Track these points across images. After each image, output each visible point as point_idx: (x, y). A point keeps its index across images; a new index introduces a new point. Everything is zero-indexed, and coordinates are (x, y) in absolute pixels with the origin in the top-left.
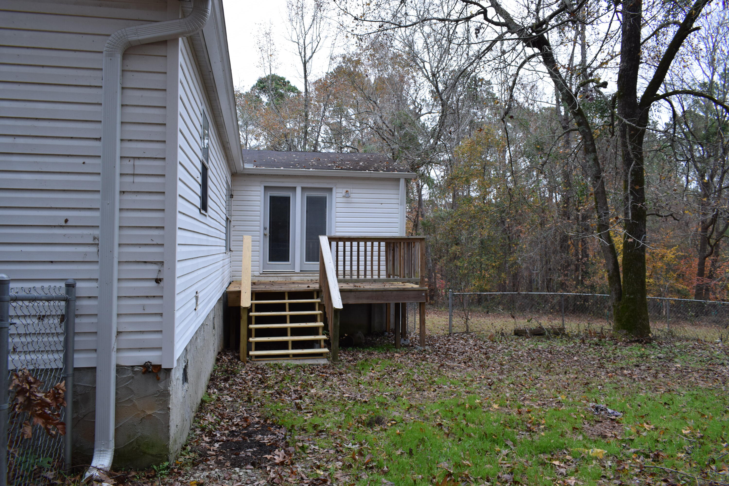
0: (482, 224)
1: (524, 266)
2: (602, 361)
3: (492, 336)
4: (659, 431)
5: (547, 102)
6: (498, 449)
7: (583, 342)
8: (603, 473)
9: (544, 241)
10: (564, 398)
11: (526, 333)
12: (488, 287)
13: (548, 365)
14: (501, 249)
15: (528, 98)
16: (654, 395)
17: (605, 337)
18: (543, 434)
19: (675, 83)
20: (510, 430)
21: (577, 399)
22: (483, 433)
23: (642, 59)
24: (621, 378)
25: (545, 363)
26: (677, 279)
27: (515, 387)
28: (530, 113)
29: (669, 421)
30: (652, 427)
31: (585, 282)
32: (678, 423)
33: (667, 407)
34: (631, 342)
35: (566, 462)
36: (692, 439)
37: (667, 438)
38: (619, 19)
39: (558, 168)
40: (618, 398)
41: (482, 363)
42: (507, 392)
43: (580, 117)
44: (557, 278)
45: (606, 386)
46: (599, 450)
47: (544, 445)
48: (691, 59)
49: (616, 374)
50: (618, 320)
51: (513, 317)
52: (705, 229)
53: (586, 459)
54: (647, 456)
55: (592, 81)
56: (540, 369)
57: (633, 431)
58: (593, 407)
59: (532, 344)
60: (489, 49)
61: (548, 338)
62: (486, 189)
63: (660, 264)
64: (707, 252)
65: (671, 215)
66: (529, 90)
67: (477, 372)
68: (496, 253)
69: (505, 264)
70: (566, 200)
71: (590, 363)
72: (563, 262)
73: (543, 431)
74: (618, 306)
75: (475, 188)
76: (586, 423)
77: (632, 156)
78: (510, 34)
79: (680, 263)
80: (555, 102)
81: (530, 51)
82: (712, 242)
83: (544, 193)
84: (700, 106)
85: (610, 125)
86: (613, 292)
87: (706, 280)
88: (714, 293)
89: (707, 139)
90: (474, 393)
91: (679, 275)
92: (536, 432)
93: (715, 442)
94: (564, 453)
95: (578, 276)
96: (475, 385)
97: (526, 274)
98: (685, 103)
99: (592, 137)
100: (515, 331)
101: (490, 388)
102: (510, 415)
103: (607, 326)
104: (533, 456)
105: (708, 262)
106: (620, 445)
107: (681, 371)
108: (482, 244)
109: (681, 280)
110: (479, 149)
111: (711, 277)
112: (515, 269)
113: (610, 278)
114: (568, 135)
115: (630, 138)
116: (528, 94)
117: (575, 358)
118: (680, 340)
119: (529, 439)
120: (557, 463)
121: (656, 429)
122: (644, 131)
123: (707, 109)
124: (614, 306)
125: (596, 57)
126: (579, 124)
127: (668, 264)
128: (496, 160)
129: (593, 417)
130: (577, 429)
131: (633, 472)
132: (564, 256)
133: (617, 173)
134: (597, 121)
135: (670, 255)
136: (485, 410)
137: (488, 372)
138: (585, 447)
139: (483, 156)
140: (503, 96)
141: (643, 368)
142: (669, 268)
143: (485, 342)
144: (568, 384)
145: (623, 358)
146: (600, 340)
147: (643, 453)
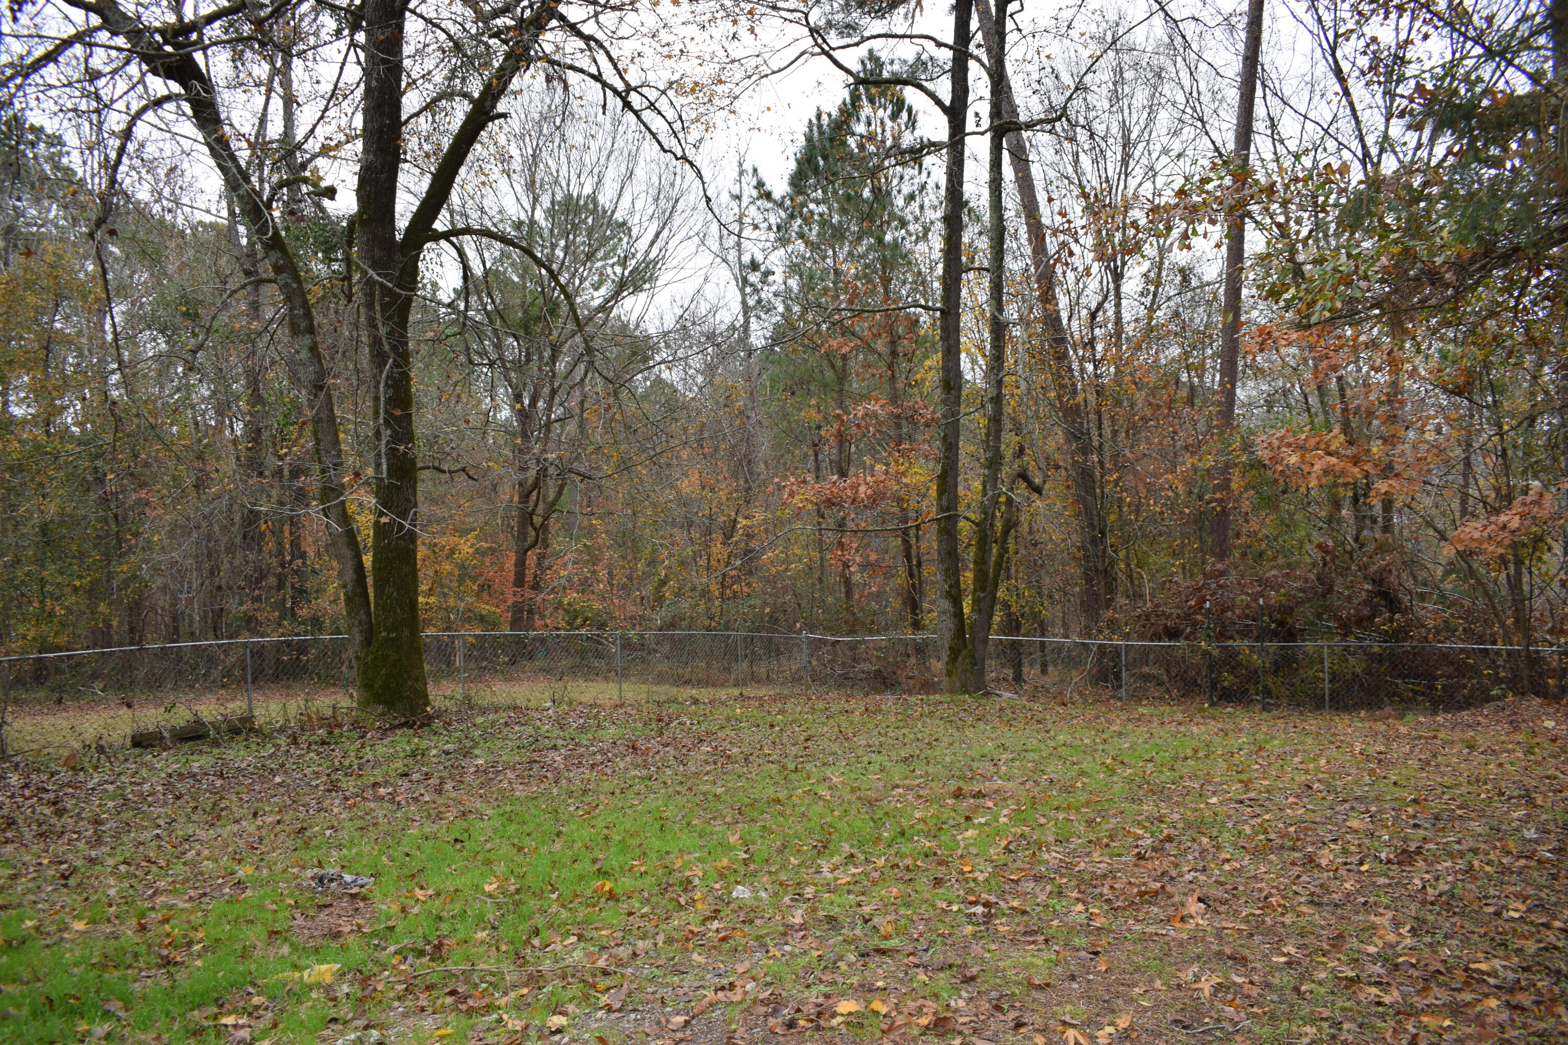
0: (41, 485)
1: (159, 582)
2: (334, 777)
3: (72, 756)
4: (442, 897)
5: (208, 211)
6: (83, 1027)
7: (295, 741)
8: (333, 1013)
9: (204, 524)
10: (250, 870)
11: (162, 738)
12: (62, 640)
13: (215, 804)
14: (95, 546)
15: (160, 194)
16: (435, 827)
17: (340, 726)
18: (199, 963)
19: (469, 212)
20: (116, 973)
21: (279, 867)
22: (43, 1000)
23: (405, 153)
24: (372, 805)
25: (206, 801)
26: (478, 595)
27: (132, 869)
28: (165, 229)
29: (462, 873)
30: (430, 892)
31: (299, 612)
32: (477, 873)
33: (458, 846)
34: (393, 728)
35: (253, 1013)
36: (501, 899)
37: (457, 907)
38: (359, 63)
39: (235, 362)
40: (365, 849)
41: (44, 827)
42: (110, 886)
43: (279, 254)
44: (237, 607)
45: (343, 828)
46: (324, 967)
47: (199, 987)
48: (495, 172)
49: (364, 799)
50: (367, 686)
51: (129, 706)
52: (525, 497)
53: (297, 994)
54: (421, 953)
55: (305, 181)
56: (195, 817)
57: (395, 908)
58: (313, 878)
59: (177, 762)
60: (51, 57)
61: (216, 744)
62: (53, 399)
63: (447, 567)
64: (530, 540)
65: (463, 470)
66: (162, 176)
67: (28, 852)
68: (82, 555)
69: (108, 581)
70: (255, 433)
71: (309, 784)
72: (249, 570)
73: (199, 956)
74: (366, 656)
75: (22, 395)
76: (298, 916)
77: (387, 348)
78: (108, 35)
79: (483, 563)
80: (225, 213)
81: (158, 86)
82: (537, 520)
83: (203, 415)
84: (513, 265)
85: (343, 280)
86: (356, 629)
87: (529, 593)
88: (543, 617)
89: (526, 328)
90: (20, 905)
91: (481, 587)
92: (183, 963)
93: (539, 895)
94: (249, 994)
95: (284, 600)
96: (22, 885)
97: (163, 601)
98: (487, 255)
99: (306, 302)
100: (133, 737)
101: (66, 886)
102: (116, 938)
103: (345, 702)
104: (174, 1019)
105: (532, 558)
106: (368, 945)
107: (485, 772)
108: (45, 535)
109: (485, 596)
110: (31, 299)
111: (536, 587)
112: (134, 592)
113: (349, 600)
114: (256, 289)
115: (383, 311)
116: (161, 185)
117: (278, 779)
118: (484, 711)
119: (166, 984)
120: (230, 1020)
121: (438, 894)
122: (409, 300)
123: (525, 273)
124: (358, 658)
125: (312, 131)
126: (278, 269)
127: (462, 567)
128: (81, 331)
129: (312, 899)
130: (277, 933)
131: (392, 995)
132: (252, 556)
133: (360, 382)
134: (318, 267)
135: (466, 547)
136: (49, 941)
137: (59, 847)
138: (296, 967)
139: (45, 319)
140: (97, 180)
141: (416, 777)
142: (465, 573)
143: (52, 774)
144: (261, 839)
145: (377, 764)
146: (331, 733)
147: (412, 950)
